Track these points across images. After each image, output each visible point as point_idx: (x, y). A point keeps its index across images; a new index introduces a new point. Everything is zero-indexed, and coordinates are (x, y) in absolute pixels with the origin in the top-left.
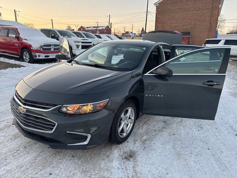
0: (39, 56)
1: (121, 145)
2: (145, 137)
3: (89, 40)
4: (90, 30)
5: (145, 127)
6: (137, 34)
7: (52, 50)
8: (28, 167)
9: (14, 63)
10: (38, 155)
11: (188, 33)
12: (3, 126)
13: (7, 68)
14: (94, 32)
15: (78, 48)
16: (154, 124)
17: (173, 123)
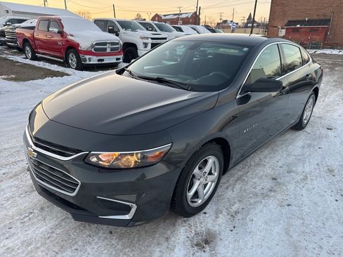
0: (90, 60)
1: (192, 218)
2: (236, 206)
3: (164, 35)
4: (168, 20)
5: (238, 186)
6: (240, 24)
7: (108, 50)
8: (38, 245)
9: (57, 70)
10: (57, 225)
11: (326, 21)
12: (20, 169)
13: (46, 77)
14: (173, 22)
15: (146, 47)
16: (255, 183)
17: (289, 182)
